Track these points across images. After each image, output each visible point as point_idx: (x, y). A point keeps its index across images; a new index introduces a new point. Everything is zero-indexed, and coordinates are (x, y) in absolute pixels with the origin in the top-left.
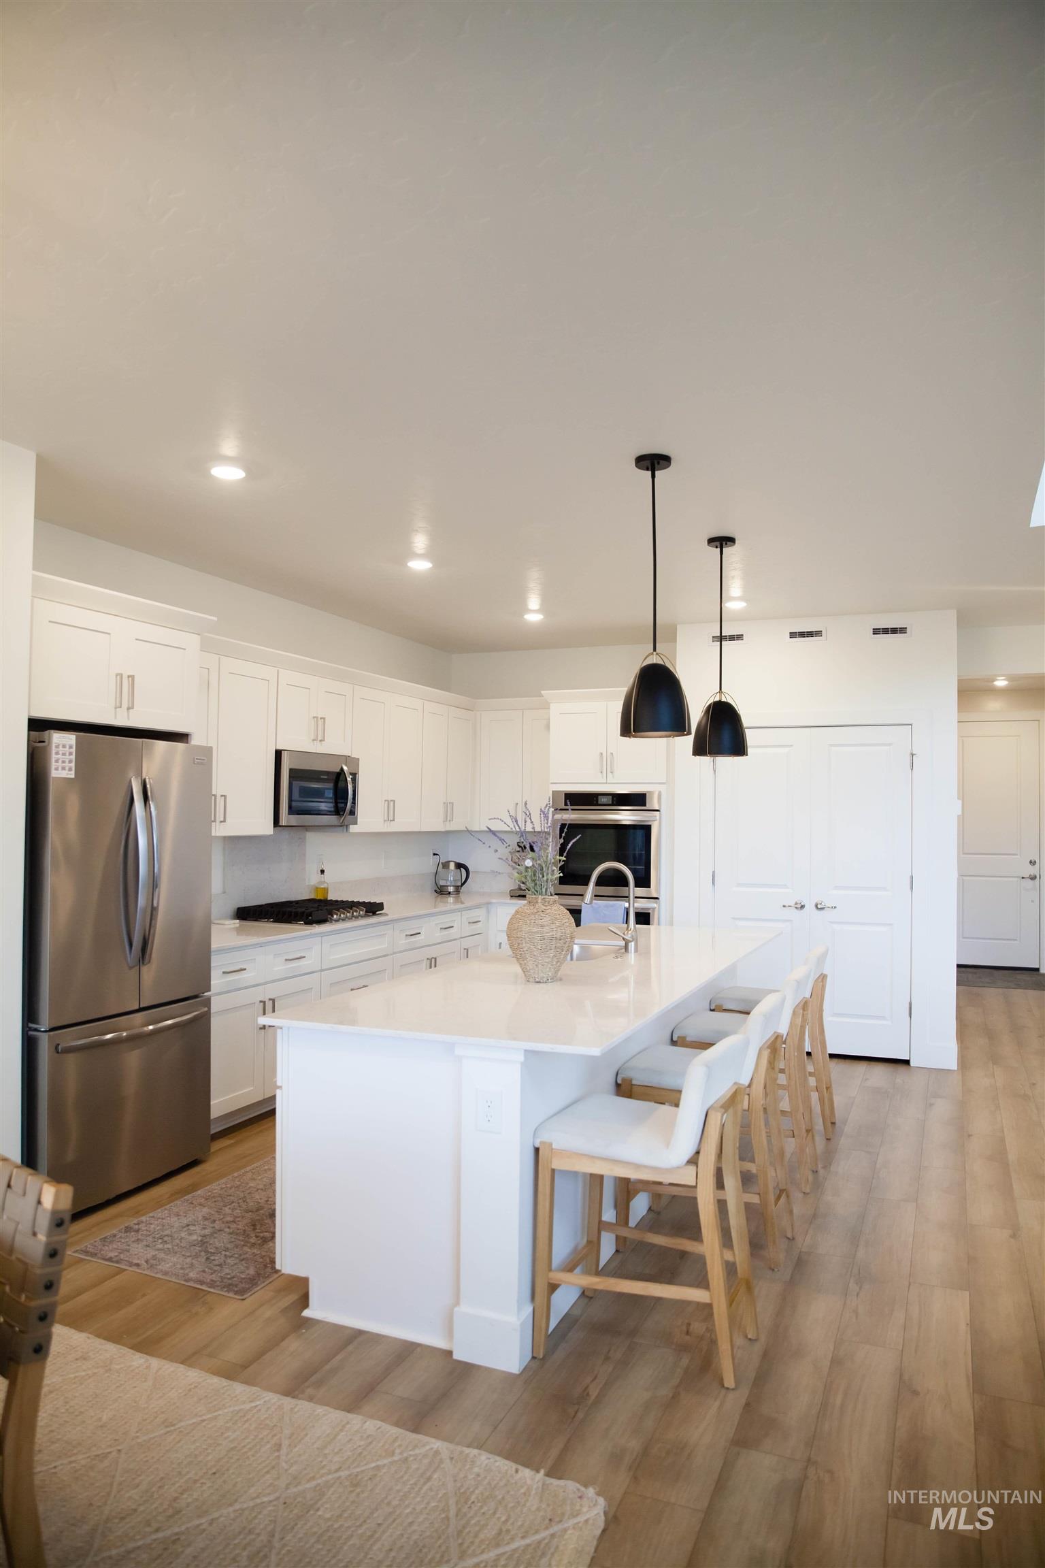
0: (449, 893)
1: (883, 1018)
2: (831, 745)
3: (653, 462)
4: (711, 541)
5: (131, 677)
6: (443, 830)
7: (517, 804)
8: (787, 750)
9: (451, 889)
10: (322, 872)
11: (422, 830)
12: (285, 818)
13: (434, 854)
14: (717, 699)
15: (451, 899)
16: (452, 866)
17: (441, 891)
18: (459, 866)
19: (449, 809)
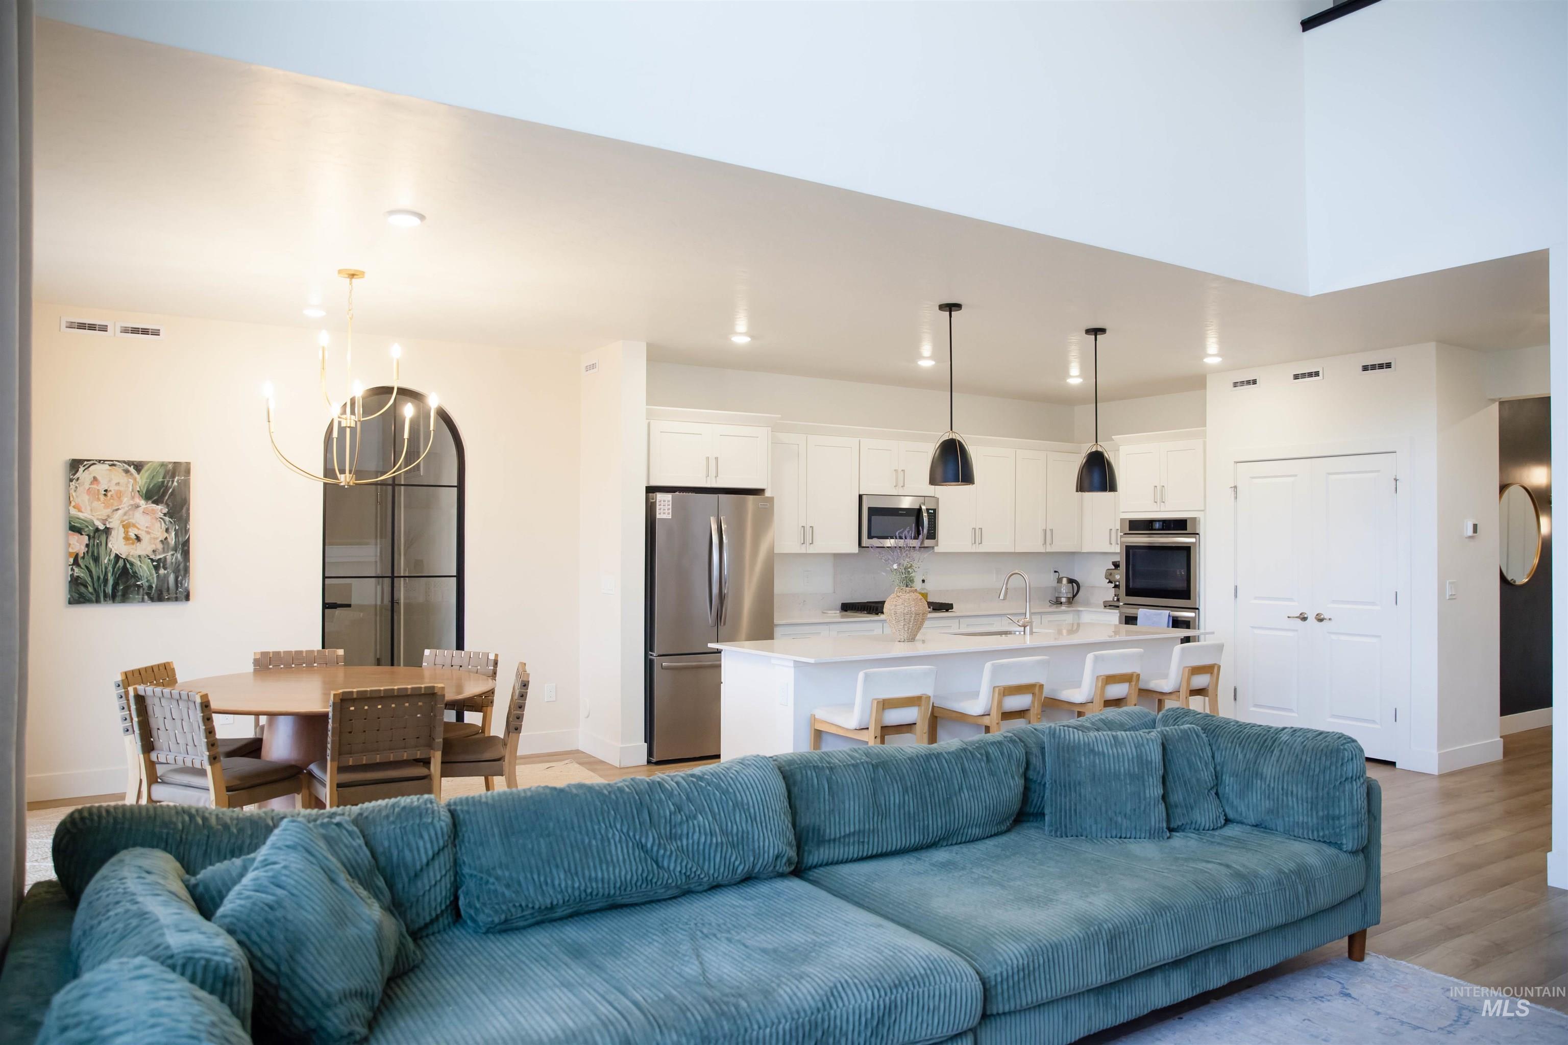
0: (1061, 603)
1: (1374, 722)
2: (1329, 474)
3: (951, 308)
4: (1088, 331)
5: (717, 459)
6: (1043, 551)
7: (1111, 530)
8: (1292, 479)
9: (1063, 600)
10: (923, 581)
11: (1017, 551)
12: (866, 541)
13: (1055, 572)
14: (1094, 450)
15: (1063, 608)
16: (1065, 581)
17: (1058, 602)
18: (1071, 581)
19: (1047, 535)
